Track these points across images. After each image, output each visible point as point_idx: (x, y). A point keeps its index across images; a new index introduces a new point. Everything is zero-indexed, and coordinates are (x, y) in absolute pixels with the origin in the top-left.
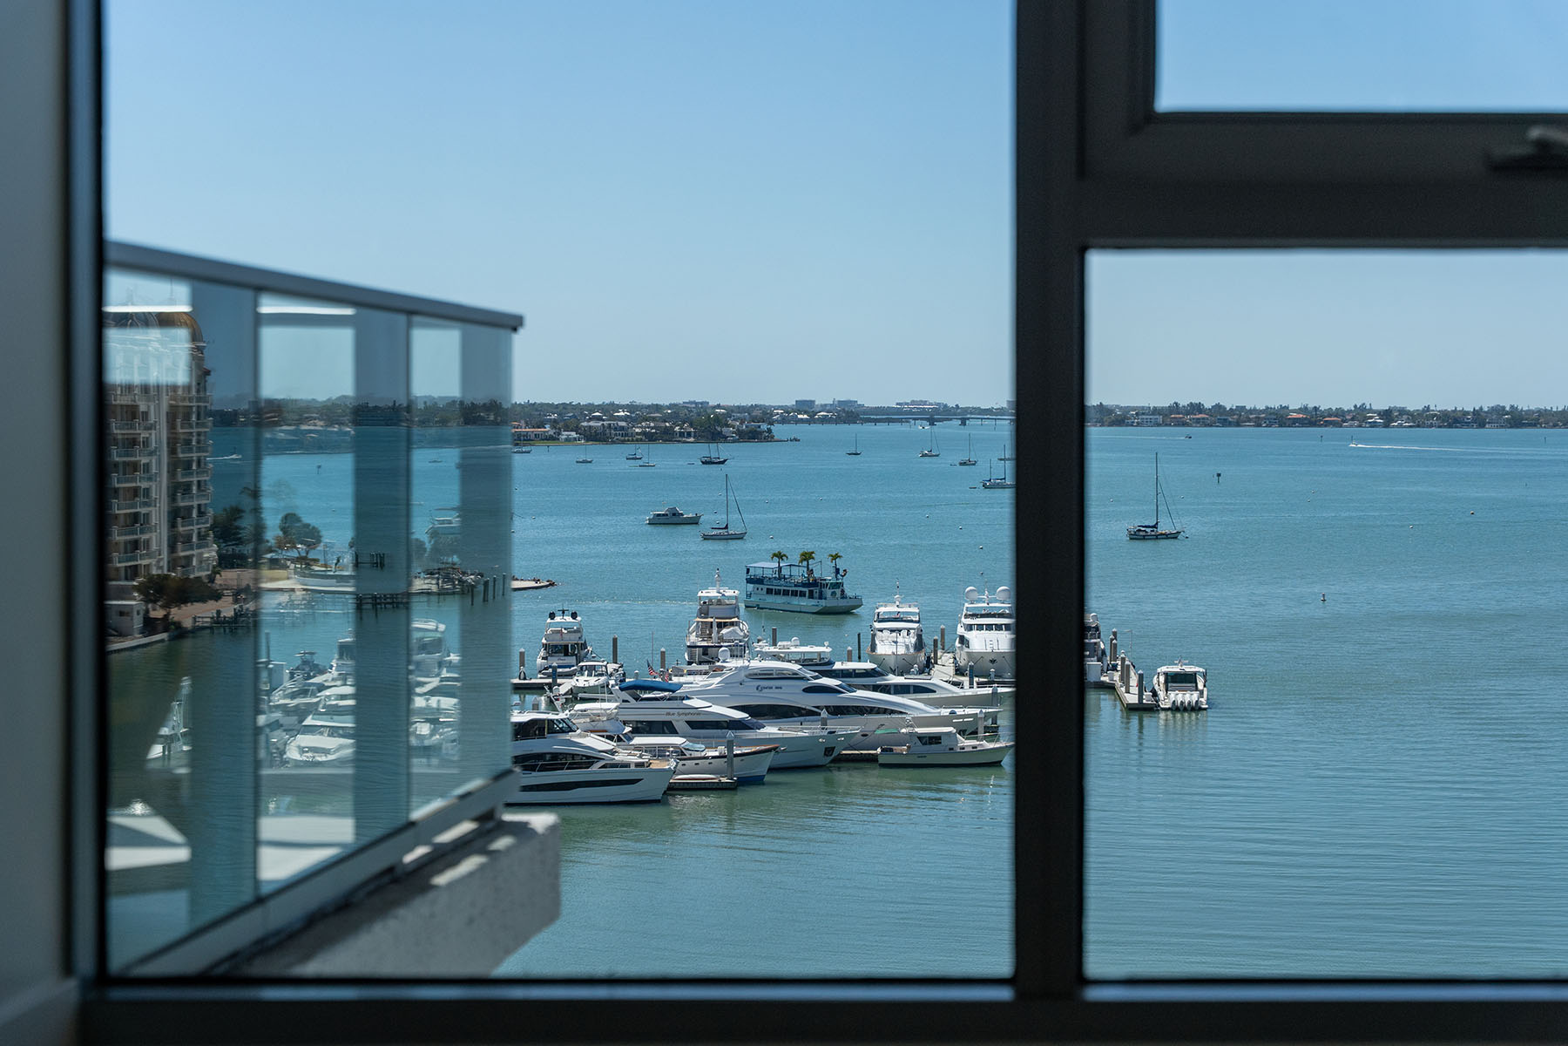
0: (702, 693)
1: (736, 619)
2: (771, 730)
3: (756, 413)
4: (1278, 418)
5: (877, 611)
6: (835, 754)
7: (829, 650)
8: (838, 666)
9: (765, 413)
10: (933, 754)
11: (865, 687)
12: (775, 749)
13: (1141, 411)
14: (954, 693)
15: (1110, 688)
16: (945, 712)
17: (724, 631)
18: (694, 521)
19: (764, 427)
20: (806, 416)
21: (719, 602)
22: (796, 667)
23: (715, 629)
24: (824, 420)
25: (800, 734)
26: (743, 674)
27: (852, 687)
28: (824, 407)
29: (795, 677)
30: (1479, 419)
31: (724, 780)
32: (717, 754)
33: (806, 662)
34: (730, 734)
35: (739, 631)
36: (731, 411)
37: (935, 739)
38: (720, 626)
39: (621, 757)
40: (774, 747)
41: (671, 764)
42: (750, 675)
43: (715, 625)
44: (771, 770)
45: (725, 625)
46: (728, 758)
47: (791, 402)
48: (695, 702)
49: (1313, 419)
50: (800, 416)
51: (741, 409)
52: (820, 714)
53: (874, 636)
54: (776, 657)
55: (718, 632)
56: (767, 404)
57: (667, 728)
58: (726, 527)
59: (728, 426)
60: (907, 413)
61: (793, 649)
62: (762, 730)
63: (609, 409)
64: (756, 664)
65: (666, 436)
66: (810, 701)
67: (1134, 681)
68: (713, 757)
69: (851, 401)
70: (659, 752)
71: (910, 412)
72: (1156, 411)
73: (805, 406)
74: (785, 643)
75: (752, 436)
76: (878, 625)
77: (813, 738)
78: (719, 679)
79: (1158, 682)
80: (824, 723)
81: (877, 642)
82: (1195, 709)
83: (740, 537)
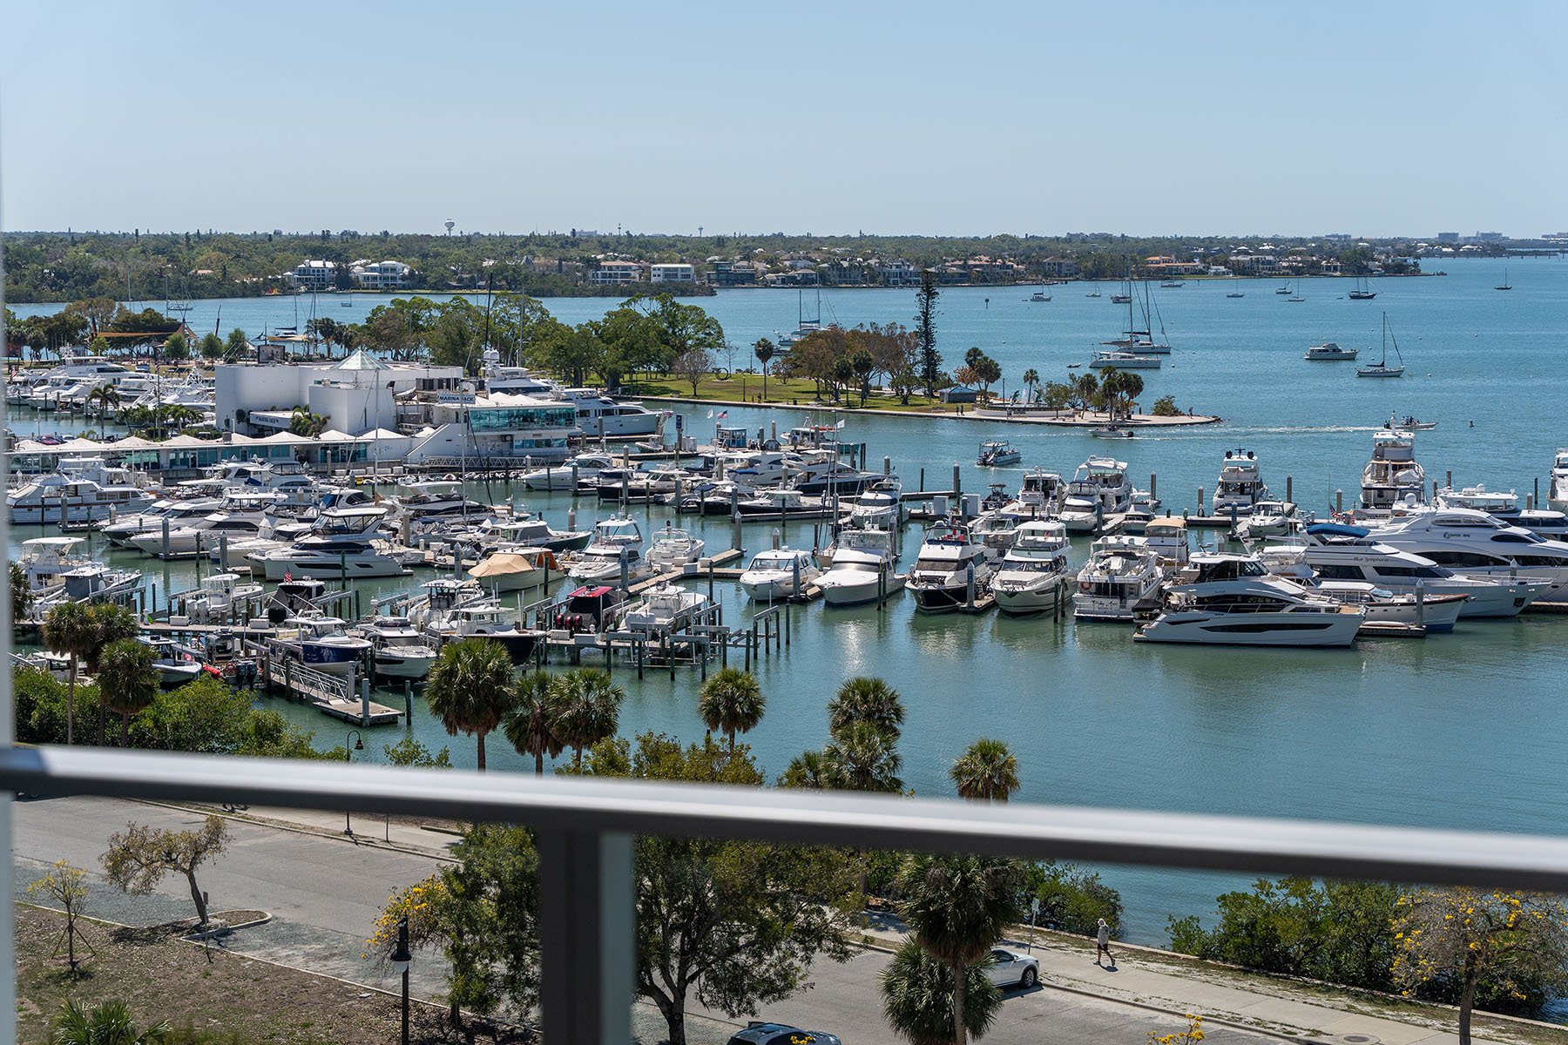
0: (1389, 539)
1: (1411, 462)
2: (1460, 578)
3: (1400, 246)
5: (1557, 456)
6: (1525, 605)
7: (1515, 497)
8: (1525, 514)
9: (1409, 247)
11: (1555, 537)
12: (1465, 598)
17: (1400, 474)
18: (1351, 358)
19: (1411, 261)
20: (1450, 250)
21: (1395, 444)
22: (1485, 515)
23: (1391, 471)
24: (1470, 253)
25: (1490, 584)
26: (1429, 521)
27: (1543, 537)
28: (1467, 240)
29: (1483, 525)
31: (1413, 628)
32: (1405, 601)
33: (1492, 509)
34: (1420, 582)
35: (1414, 474)
36: (1374, 244)
38: (1396, 468)
39: (1311, 601)
40: (1464, 595)
41: (1361, 610)
42: (1437, 521)
43: (1390, 467)
44: (1461, 619)
45: (1401, 468)
46: (1419, 605)
47: (1434, 235)
48: (1383, 548)
50: (1444, 250)
51: (1384, 242)
52: (1509, 564)
53: (1554, 482)
54: (1462, 504)
55: (1394, 475)
56: (1410, 237)
57: (1353, 573)
58: (1382, 365)
59: (1374, 260)
60: (1554, 246)
61: (1479, 496)
62: (1451, 579)
63: (1254, 243)
64: (1443, 510)
65: (1312, 270)
66: (1498, 550)
68: (1402, 604)
69: (1495, 234)
70: (1350, 598)
71: (1556, 245)
73: (1448, 239)
74: (1470, 489)
75: (1399, 270)
76: (1558, 471)
77: (1503, 589)
78: (1405, 525)
80: (1513, 573)
81: (1558, 488)
83: (1397, 375)
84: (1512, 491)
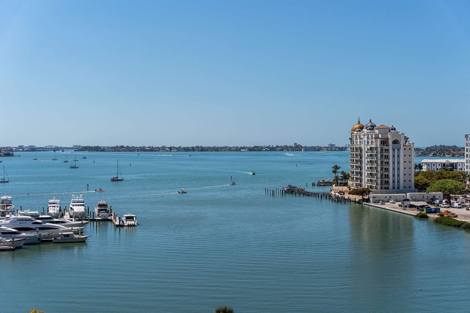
0: (5, 225)
1: (11, 204)
2: (24, 234)
3: (8, 149)
4: (143, 149)
5: (49, 201)
6: (41, 240)
7: (38, 212)
8: (40, 216)
9: (11, 149)
10: (68, 239)
11: (48, 222)
12: (25, 239)
13: (108, 148)
14: (71, 223)
15: (111, 220)
16: (70, 228)
17: (8, 207)
19: (11, 152)
20: (22, 150)
21: (6, 200)
22: (30, 217)
23: (6, 207)
24: (26, 151)
25: (32, 235)
26: (16, 219)
27: (45, 222)
28: (26, 147)
29: (30, 220)
30: (193, 149)
31: (12, 248)
32: (9, 241)
33: (32, 216)
34: (13, 236)
35: (12, 207)
37: (68, 235)
38: (7, 206)
40: (25, 238)
42: (18, 219)
43: (5, 206)
44: (24, 244)
45: (8, 206)
46: (13, 242)
47: (17, 146)
48: (3, 227)
49: (152, 149)
50: (20, 150)
51: (4, 148)
52: (37, 230)
53: (48, 208)
54: (24, 215)
55: (6, 208)
56: (11, 147)
58: (4, 179)
59: (1, 152)
60: (48, 149)
61: (28, 212)
62: (21, 234)
64: (19, 217)
66: (34, 226)
67: (117, 218)
68: (9, 242)
69: (33, 146)
71: (48, 148)
72: (112, 148)
73: (21, 147)
74: (26, 211)
75: (8, 155)
76: (49, 205)
77: (35, 236)
78: (9, 221)
79: (124, 219)
80: (38, 232)
81: (49, 210)
82: (134, 226)
83: (7, 182)
84: (37, 211)
